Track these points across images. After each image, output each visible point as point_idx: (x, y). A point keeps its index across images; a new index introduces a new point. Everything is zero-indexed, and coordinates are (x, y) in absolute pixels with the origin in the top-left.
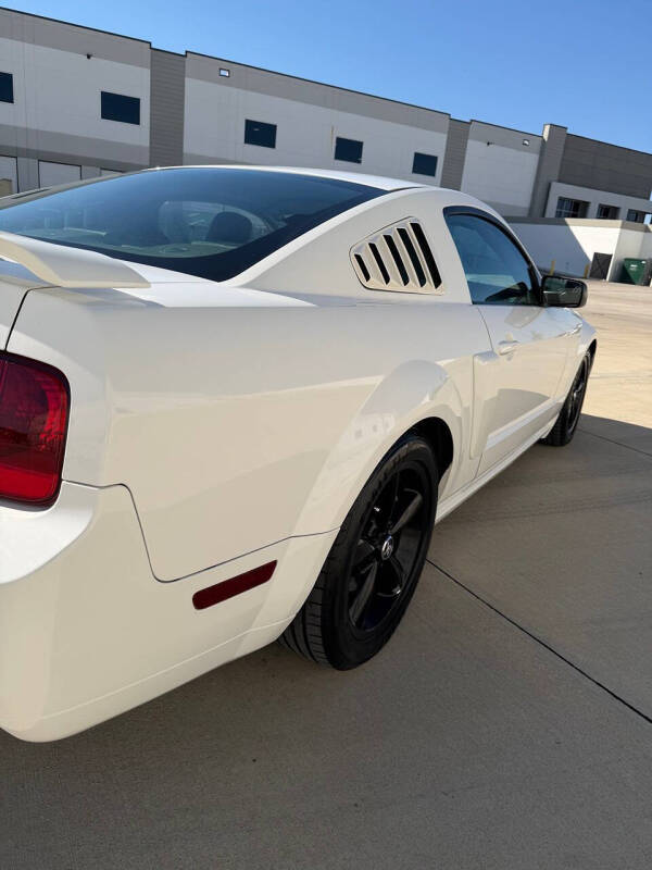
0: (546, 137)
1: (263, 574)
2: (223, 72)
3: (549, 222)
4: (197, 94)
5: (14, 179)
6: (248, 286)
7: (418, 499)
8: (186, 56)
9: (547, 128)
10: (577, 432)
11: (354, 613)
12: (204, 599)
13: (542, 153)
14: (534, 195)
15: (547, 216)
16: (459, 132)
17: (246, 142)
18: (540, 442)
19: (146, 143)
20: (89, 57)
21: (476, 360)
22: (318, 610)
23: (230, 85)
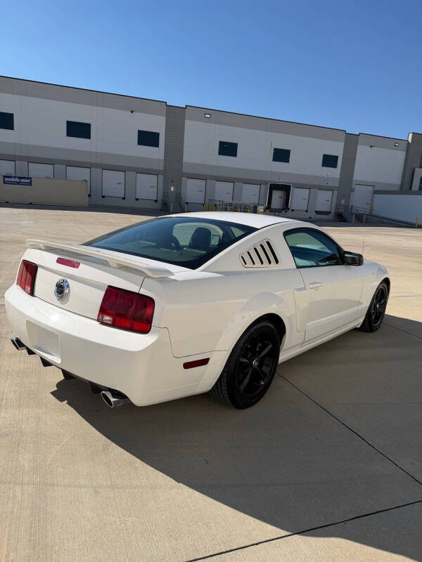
0: (410, 140)
1: (204, 362)
2: (206, 116)
3: (415, 193)
4: (192, 128)
5: (89, 180)
6: (202, 271)
7: (270, 346)
8: (186, 108)
9: (411, 135)
10: (382, 325)
11: (242, 387)
12: (188, 366)
13: (407, 151)
14: (403, 177)
15: (413, 189)
16: (352, 141)
17: (220, 154)
18: (355, 329)
19: (162, 157)
20: (132, 112)
21: (295, 291)
22: (225, 380)
23: (210, 122)
